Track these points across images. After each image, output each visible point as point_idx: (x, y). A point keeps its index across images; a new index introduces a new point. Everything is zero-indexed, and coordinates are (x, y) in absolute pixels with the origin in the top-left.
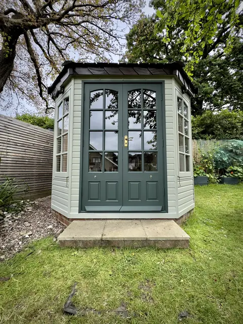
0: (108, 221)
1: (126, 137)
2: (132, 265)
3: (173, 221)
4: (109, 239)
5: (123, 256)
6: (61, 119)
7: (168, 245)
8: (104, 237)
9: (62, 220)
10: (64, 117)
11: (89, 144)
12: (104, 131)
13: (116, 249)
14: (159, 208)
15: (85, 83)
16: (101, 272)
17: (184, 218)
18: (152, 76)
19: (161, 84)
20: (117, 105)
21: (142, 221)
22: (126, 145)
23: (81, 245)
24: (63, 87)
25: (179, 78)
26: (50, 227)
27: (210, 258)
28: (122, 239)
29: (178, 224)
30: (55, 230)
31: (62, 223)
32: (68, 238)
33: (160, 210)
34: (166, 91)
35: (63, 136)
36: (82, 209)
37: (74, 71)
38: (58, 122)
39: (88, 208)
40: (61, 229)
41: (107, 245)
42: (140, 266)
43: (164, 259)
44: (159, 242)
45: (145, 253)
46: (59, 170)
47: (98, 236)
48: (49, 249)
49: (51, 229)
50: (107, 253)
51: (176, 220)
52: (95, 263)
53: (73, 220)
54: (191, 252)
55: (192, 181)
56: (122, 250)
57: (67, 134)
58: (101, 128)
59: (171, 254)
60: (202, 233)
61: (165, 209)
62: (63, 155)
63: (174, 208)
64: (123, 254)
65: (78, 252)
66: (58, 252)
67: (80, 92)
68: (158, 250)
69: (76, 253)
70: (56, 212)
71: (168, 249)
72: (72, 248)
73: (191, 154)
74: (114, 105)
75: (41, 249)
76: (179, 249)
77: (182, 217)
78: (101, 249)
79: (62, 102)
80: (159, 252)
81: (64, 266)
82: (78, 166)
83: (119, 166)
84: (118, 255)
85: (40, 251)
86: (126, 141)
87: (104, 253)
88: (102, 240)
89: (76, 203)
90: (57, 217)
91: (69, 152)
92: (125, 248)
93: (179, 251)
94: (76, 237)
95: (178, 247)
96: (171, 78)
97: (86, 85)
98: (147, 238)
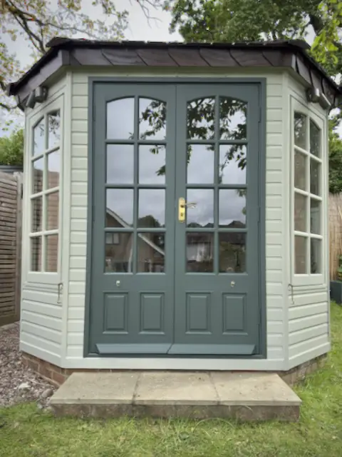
0: (144, 374)
1: (182, 202)
2: (188, 446)
3: (277, 375)
4: (145, 403)
5: (173, 433)
6: (42, 157)
7: (260, 416)
8: (137, 399)
9: (48, 374)
10: (47, 154)
11: (106, 208)
12: (137, 188)
13: (160, 421)
14: (249, 349)
15: (95, 82)
16: (134, 454)
17: (303, 371)
18: (239, 68)
19: (259, 85)
20: (163, 112)
21: (212, 374)
22: (182, 218)
23: (93, 413)
24: (46, 87)
25: (298, 71)
26: (25, 385)
27: (334, 437)
28: (173, 404)
29: (288, 382)
30: (37, 392)
31: (47, 379)
32: (69, 400)
33: (250, 352)
34: (270, 102)
35: (47, 195)
36: (90, 350)
37: (72, 58)
38: (33, 161)
39: (102, 348)
40: (48, 390)
41: (144, 412)
42: (204, 447)
43: (250, 437)
44: (243, 409)
45: (216, 429)
46: (36, 267)
47: (126, 397)
48: (32, 420)
49: (26, 389)
50: (142, 427)
51: (282, 373)
52: (121, 441)
53: (71, 371)
54: (302, 428)
55: (325, 295)
56: (171, 423)
57: (57, 191)
58: (131, 182)
59: (261, 430)
60: (333, 400)
61: (260, 351)
62: (46, 236)
63: (279, 349)
64: (174, 429)
65: (89, 426)
66: (53, 425)
67: (84, 101)
68: (240, 424)
69: (85, 426)
70: (32, 357)
71: (259, 423)
72: (77, 418)
73: (323, 236)
74: (156, 110)
75: (19, 421)
76: (280, 422)
77: (297, 368)
78: (132, 421)
79: (42, 118)
80: (242, 426)
81: (67, 444)
82: (83, 261)
83: (168, 254)
84: (164, 430)
85: (17, 424)
86: (182, 210)
87: (138, 427)
88: (133, 404)
89: (79, 336)
90: (35, 368)
91: (63, 232)
92: (177, 420)
93: (278, 426)
94: (84, 398)
95: (278, 419)
96: (280, 73)
97: (98, 86)
98: (219, 402)
